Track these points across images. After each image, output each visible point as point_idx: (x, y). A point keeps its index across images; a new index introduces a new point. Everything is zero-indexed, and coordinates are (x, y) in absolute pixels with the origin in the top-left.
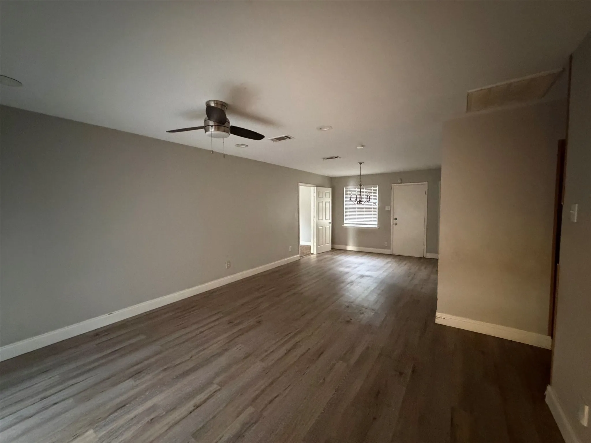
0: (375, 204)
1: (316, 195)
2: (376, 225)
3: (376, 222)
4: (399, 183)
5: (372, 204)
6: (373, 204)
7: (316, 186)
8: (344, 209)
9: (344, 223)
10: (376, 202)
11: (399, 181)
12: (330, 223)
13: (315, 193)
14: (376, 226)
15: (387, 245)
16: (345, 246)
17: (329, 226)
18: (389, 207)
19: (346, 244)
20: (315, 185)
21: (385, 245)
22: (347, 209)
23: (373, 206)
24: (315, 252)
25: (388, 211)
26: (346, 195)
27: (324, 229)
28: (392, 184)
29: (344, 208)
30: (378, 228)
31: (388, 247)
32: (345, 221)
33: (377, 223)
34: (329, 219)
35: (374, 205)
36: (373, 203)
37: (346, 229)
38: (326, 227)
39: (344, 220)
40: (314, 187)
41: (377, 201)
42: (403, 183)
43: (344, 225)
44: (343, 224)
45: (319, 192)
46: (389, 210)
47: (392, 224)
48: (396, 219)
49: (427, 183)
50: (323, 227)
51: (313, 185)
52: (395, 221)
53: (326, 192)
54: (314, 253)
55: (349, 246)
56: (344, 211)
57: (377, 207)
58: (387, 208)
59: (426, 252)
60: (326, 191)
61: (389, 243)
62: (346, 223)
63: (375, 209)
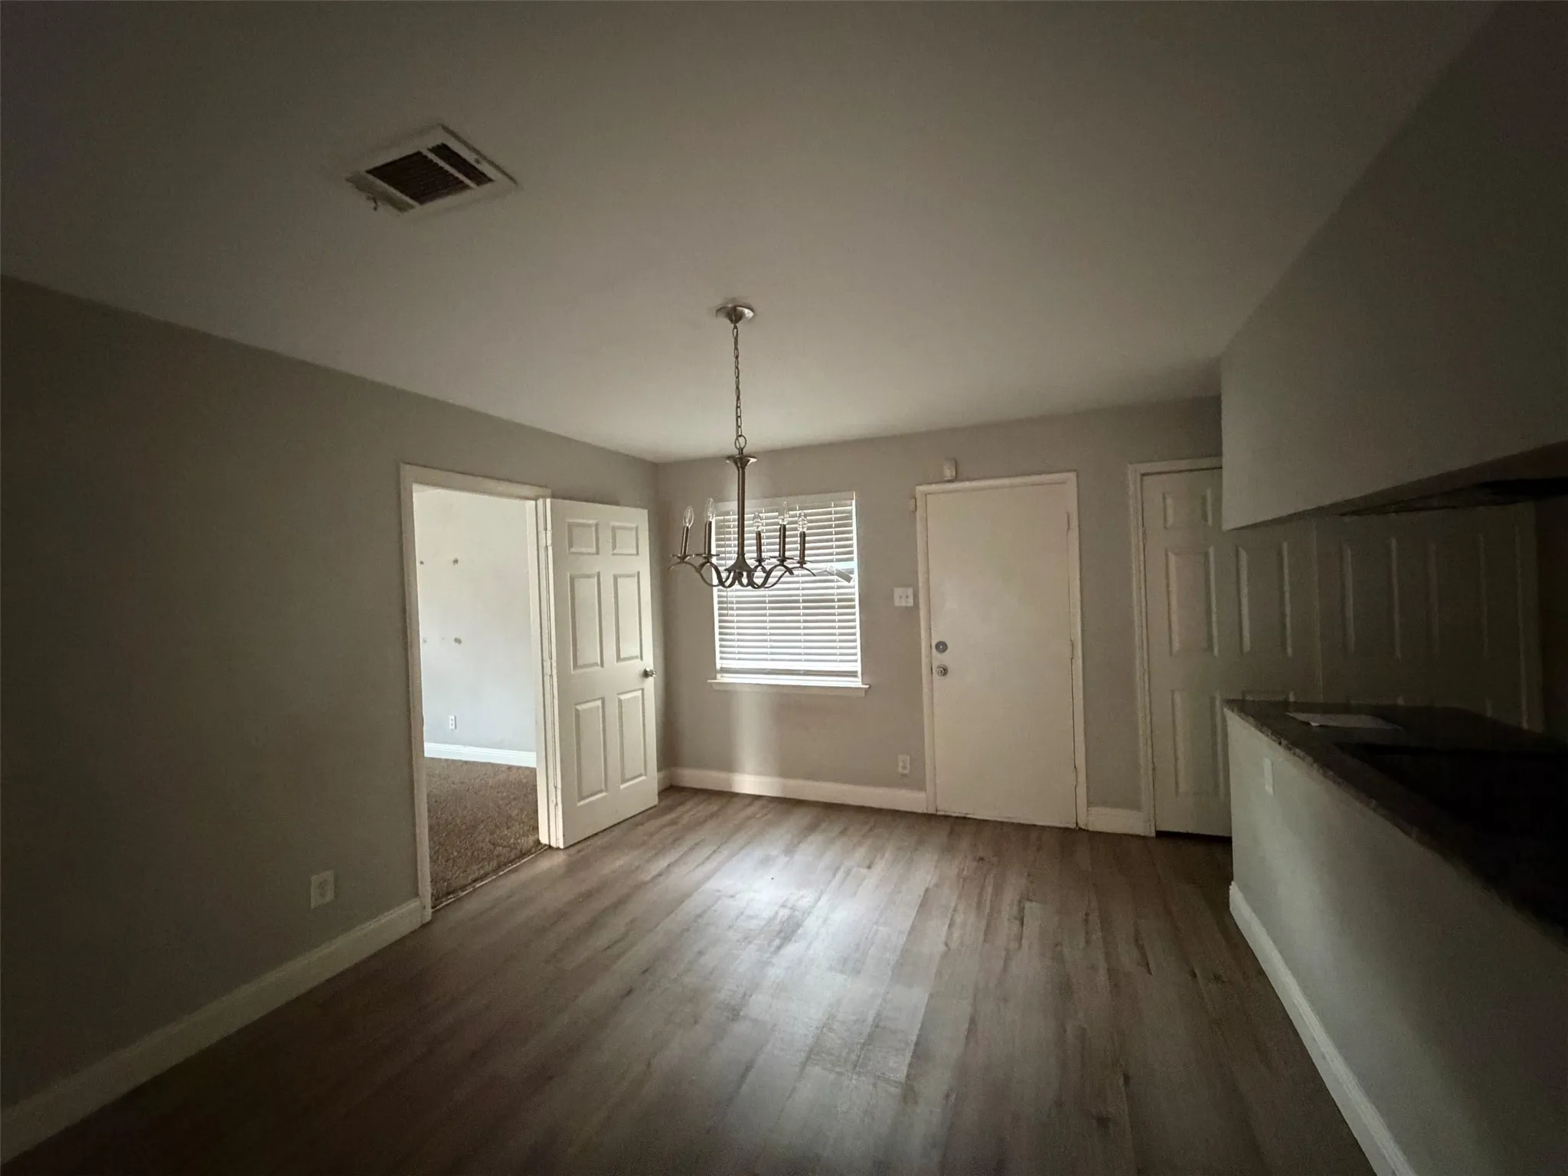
0: (848, 579)
1: (549, 542)
2: (853, 674)
3: (856, 661)
4: (949, 481)
5: (832, 581)
6: (835, 578)
7: (553, 496)
8: (716, 606)
9: (718, 667)
10: (852, 572)
11: (949, 473)
12: (646, 674)
13: (546, 529)
14: (857, 683)
15: (906, 772)
16: (723, 775)
17: (643, 690)
18: (910, 591)
19: (729, 765)
20: (549, 491)
21: (900, 770)
22: (726, 603)
23: (839, 588)
24: (558, 841)
25: (907, 607)
26: (722, 540)
27: (612, 710)
28: (918, 485)
29: (716, 600)
30: (866, 691)
31: (915, 781)
32: (721, 658)
33: (857, 667)
34: (642, 658)
35: (845, 583)
36: (840, 574)
37: (727, 693)
38: (623, 697)
39: (718, 655)
40: (540, 502)
41: (854, 565)
42: (969, 480)
43: (715, 678)
44: (713, 671)
45: (571, 526)
46: (911, 603)
47: (925, 670)
48: (942, 647)
49: (1072, 476)
50: (603, 700)
51: (526, 490)
52: (939, 658)
53: (614, 529)
54: (553, 844)
55: (742, 772)
56: (716, 612)
57: (856, 590)
58: (902, 598)
59: (1089, 804)
60: (617, 524)
61: (918, 762)
62: (724, 670)
63: (846, 600)
